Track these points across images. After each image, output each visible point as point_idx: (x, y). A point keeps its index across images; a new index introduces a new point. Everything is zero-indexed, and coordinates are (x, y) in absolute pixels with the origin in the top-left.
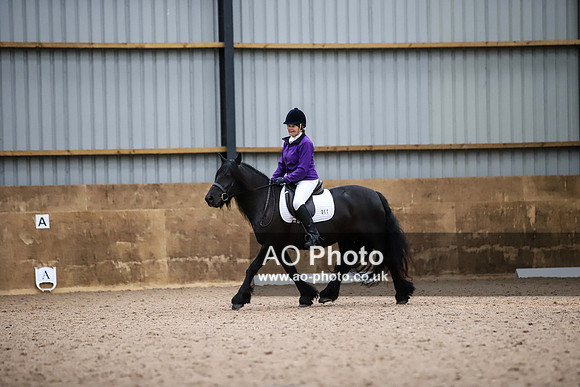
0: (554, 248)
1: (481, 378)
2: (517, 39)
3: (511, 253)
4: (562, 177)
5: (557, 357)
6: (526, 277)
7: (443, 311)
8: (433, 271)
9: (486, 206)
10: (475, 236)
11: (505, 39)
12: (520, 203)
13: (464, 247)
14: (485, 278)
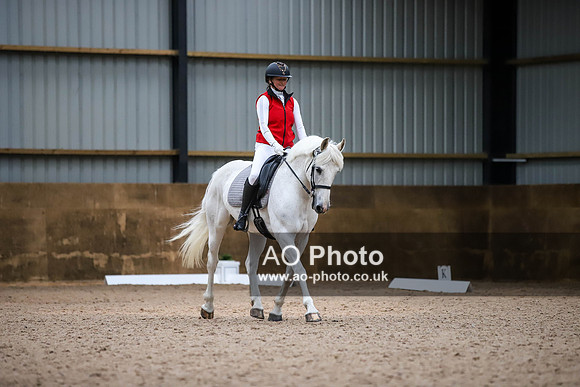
0: (143, 256)
1: (63, 384)
2: (110, 46)
3: (101, 260)
4: (153, 185)
5: (140, 362)
6: (116, 284)
7: (29, 317)
8: (22, 277)
9: (77, 212)
10: (65, 242)
11: (97, 46)
12: (111, 210)
13: (54, 254)
14: (74, 284)
